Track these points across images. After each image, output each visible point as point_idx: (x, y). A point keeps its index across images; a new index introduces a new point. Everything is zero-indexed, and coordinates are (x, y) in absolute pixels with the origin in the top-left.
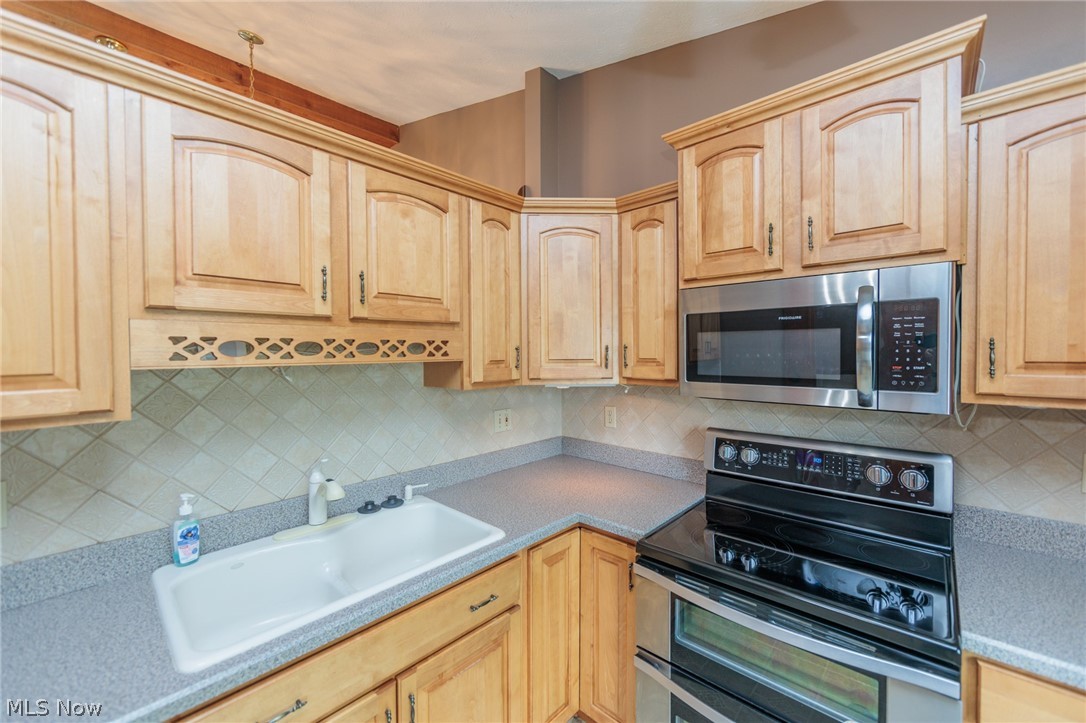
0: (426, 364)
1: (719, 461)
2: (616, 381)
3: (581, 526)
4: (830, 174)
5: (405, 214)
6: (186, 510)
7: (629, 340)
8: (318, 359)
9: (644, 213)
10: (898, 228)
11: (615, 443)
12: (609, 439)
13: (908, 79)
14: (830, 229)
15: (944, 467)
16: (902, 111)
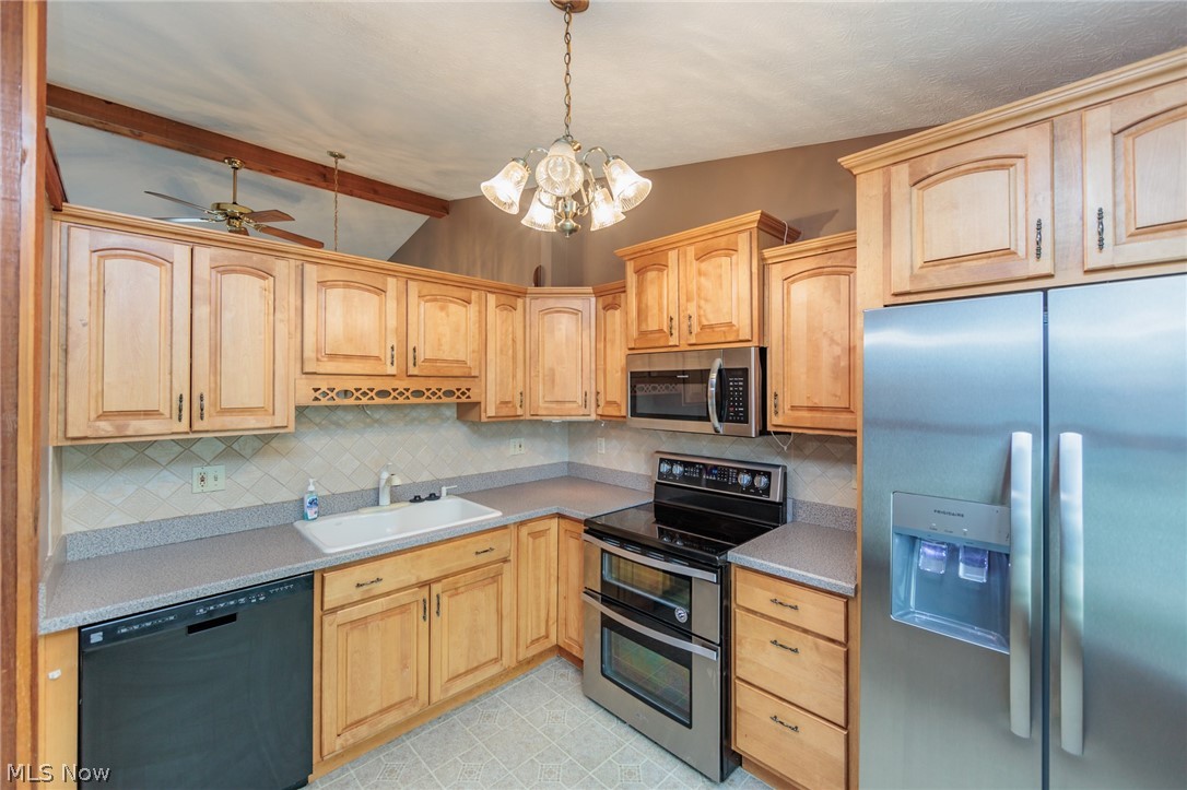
0: (456, 404)
1: (660, 475)
2: (593, 417)
3: (560, 516)
4: (700, 288)
5: (442, 308)
6: (311, 488)
7: (601, 389)
8: (388, 401)
9: (609, 299)
10: (730, 326)
11: (603, 466)
12: (600, 463)
13: (733, 237)
14: (700, 322)
15: (777, 473)
16: (730, 256)
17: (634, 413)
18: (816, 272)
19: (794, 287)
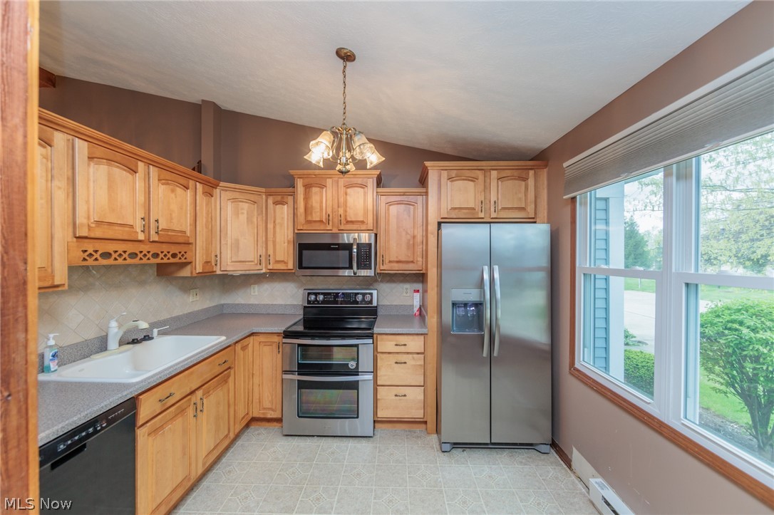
1: (309, 302)
2: (264, 271)
3: (254, 334)
4: (346, 202)
6: (52, 342)
7: (271, 252)
9: (279, 198)
10: (362, 222)
11: (257, 303)
12: (253, 301)
13: (365, 180)
14: (346, 219)
15: (375, 293)
16: (363, 188)
17: (301, 267)
18: (399, 203)
19: (391, 207)
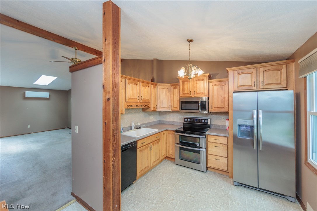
0: (143, 108)
1: (185, 121)
2: (170, 110)
3: (167, 130)
4: (196, 86)
5: (145, 88)
6: (122, 126)
7: (172, 104)
8: (132, 107)
9: (175, 86)
10: (203, 93)
11: (169, 121)
12: (168, 120)
13: (204, 77)
14: (197, 92)
15: (209, 119)
16: (203, 81)
17: (181, 109)
18: (218, 85)
19: (214, 87)
